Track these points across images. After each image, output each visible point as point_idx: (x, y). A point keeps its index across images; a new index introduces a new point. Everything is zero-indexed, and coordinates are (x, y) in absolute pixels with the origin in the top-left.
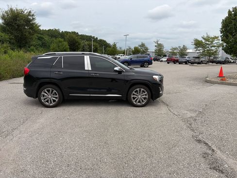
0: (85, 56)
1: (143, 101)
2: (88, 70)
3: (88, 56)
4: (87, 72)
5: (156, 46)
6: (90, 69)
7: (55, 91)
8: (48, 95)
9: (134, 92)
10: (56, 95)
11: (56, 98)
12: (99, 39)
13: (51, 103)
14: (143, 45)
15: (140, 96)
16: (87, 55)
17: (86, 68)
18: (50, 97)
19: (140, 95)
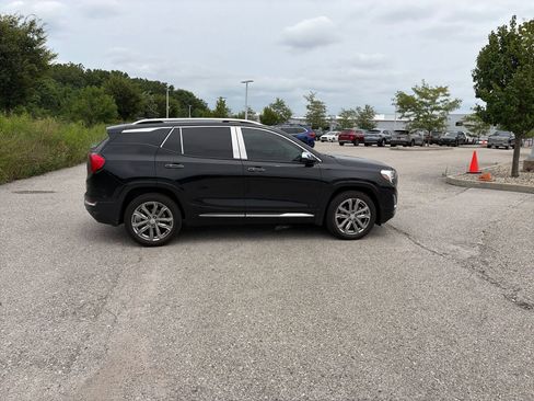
0: (233, 128)
1: (359, 226)
2: (240, 160)
3: (239, 128)
4: (239, 163)
5: (308, 107)
6: (245, 156)
7: (165, 209)
8: (150, 218)
9: (340, 207)
10: (167, 216)
11: (168, 223)
12: (176, 89)
13: (155, 234)
14: (280, 104)
15: (352, 216)
16: (235, 124)
17: (236, 156)
18: (153, 221)
19: (354, 213)
